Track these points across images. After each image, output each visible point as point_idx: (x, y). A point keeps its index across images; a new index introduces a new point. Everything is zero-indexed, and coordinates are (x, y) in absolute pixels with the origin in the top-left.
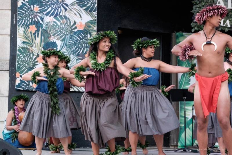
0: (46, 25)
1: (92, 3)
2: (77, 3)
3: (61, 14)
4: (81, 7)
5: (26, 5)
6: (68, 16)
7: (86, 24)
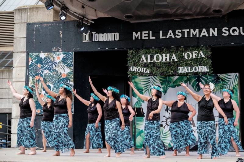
0: (45, 75)
1: (70, 62)
2: (62, 62)
3: (53, 69)
4: (64, 64)
5: (33, 64)
6: (57, 70)
7: (67, 74)
